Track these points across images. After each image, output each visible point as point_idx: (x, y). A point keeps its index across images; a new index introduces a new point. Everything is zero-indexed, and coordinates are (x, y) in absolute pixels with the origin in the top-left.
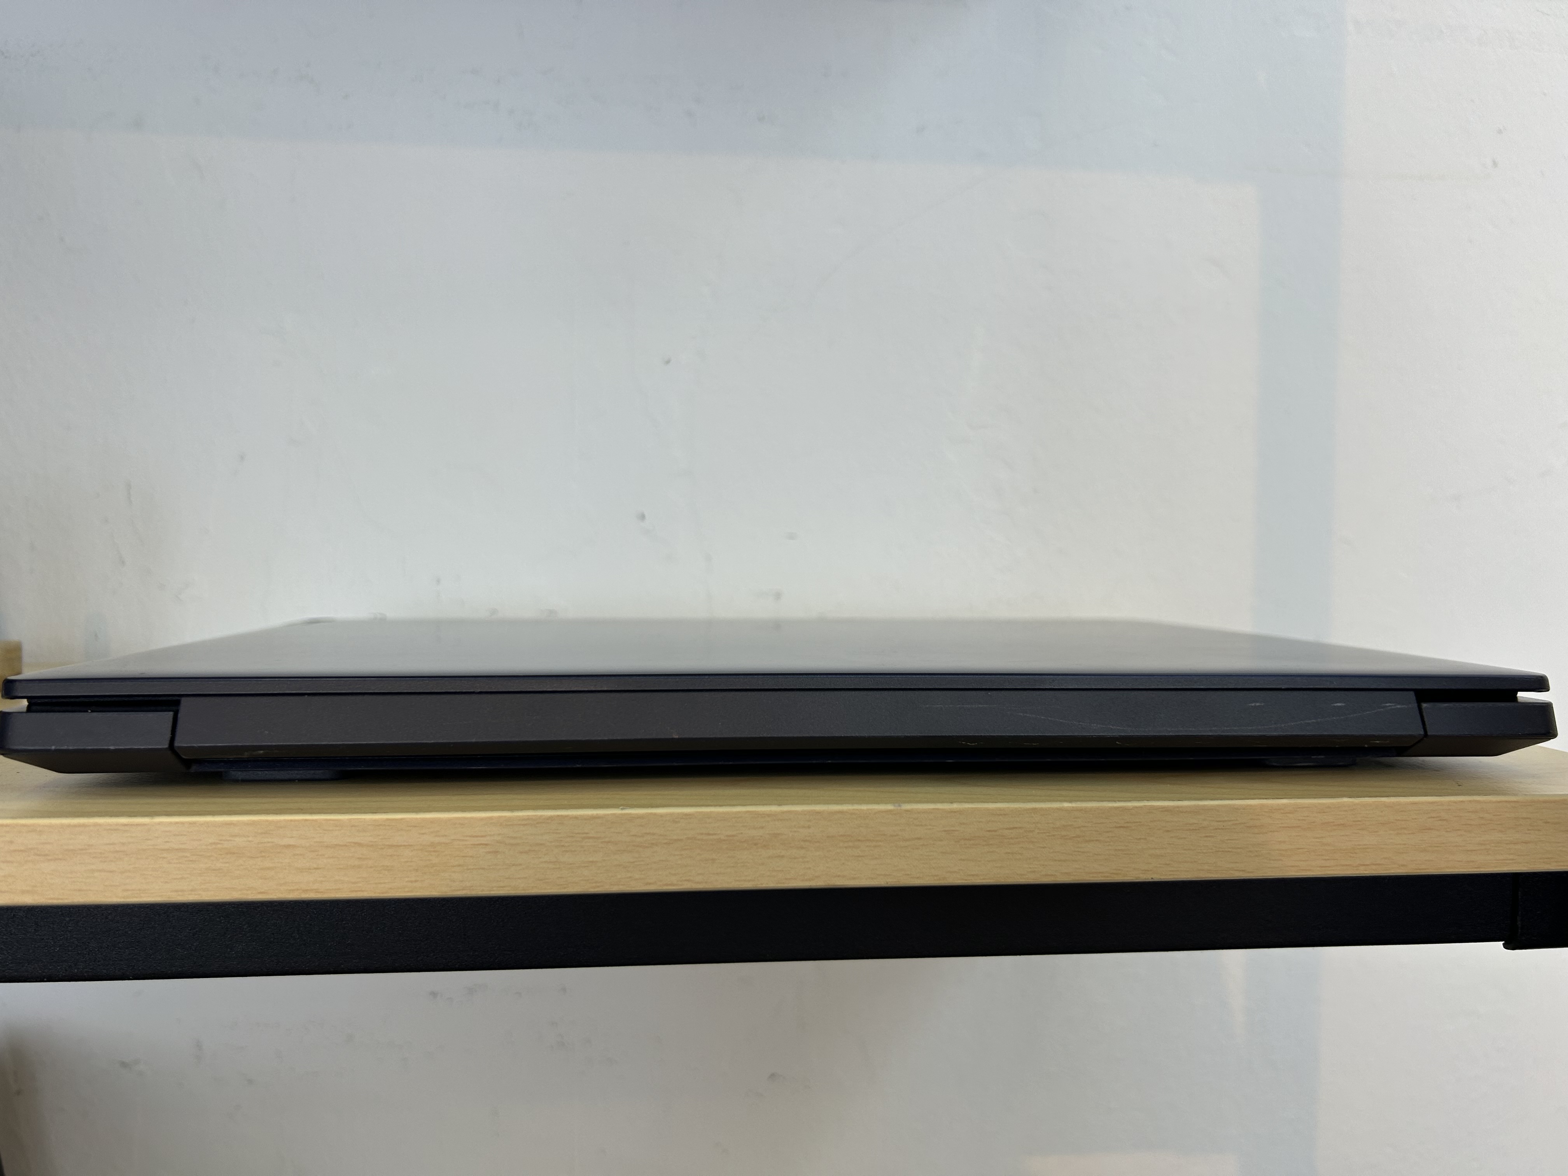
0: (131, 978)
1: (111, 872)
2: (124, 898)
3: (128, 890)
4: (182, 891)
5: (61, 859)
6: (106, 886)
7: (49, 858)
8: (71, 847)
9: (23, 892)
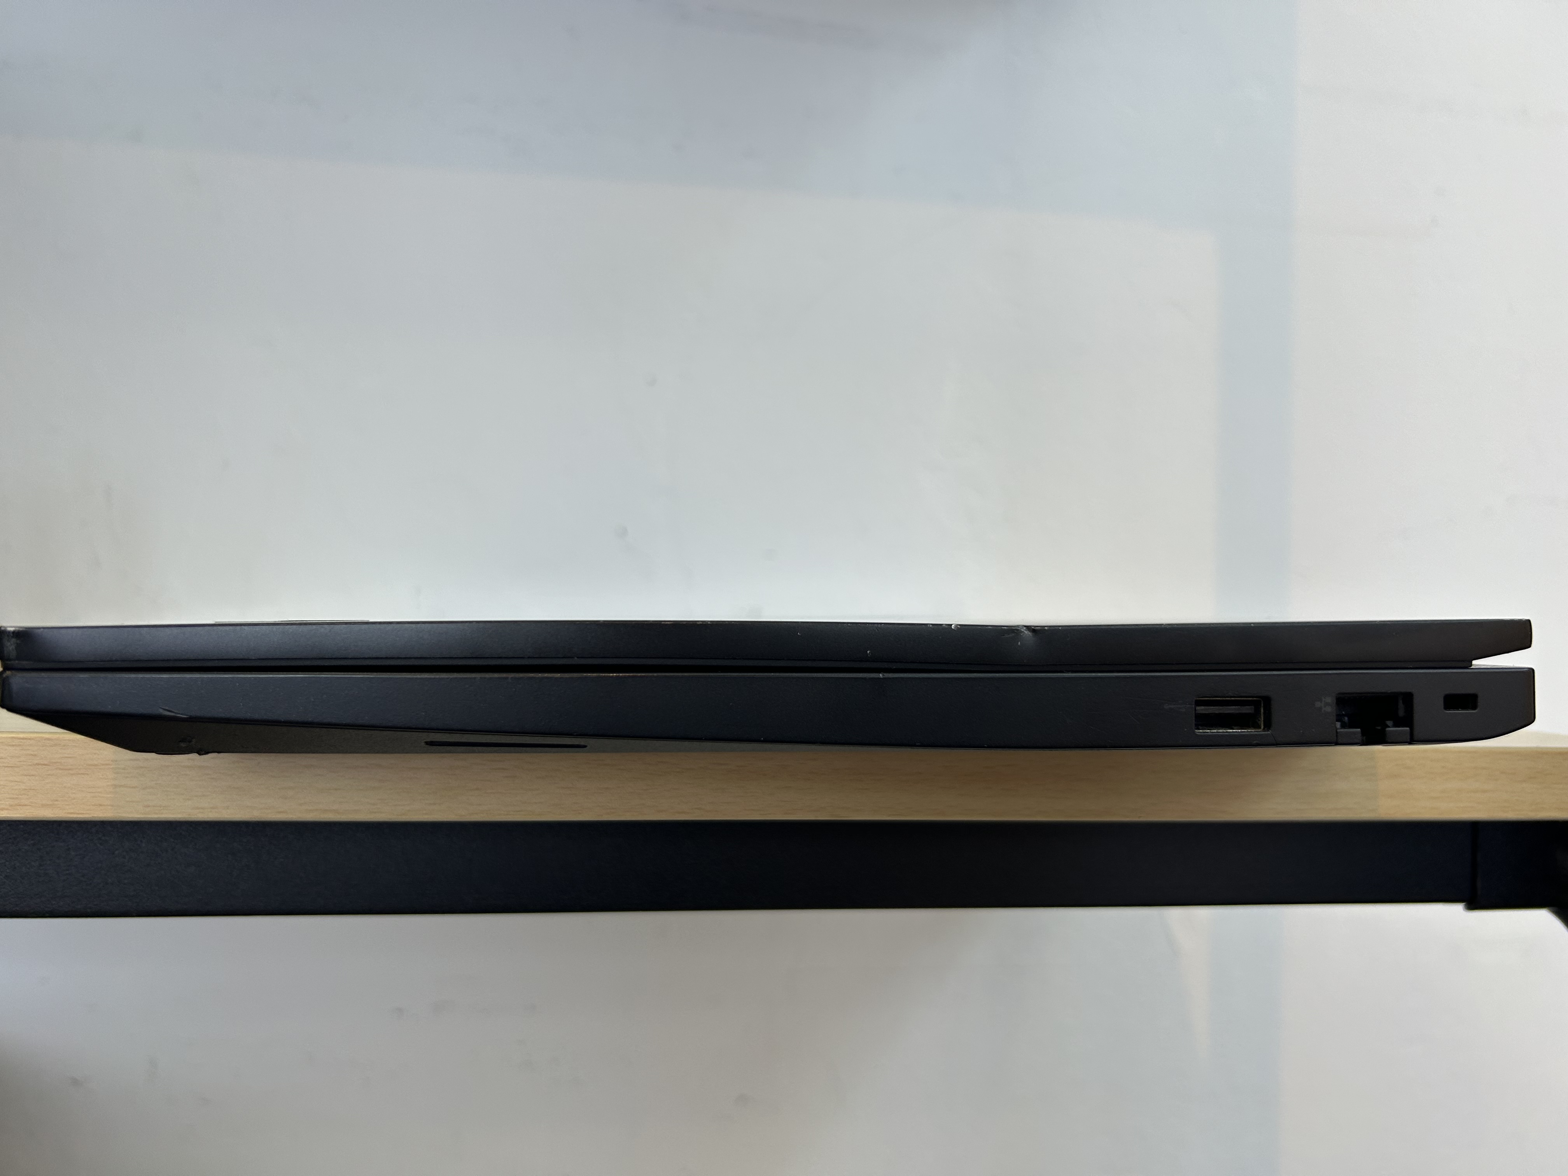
0: (134, 914)
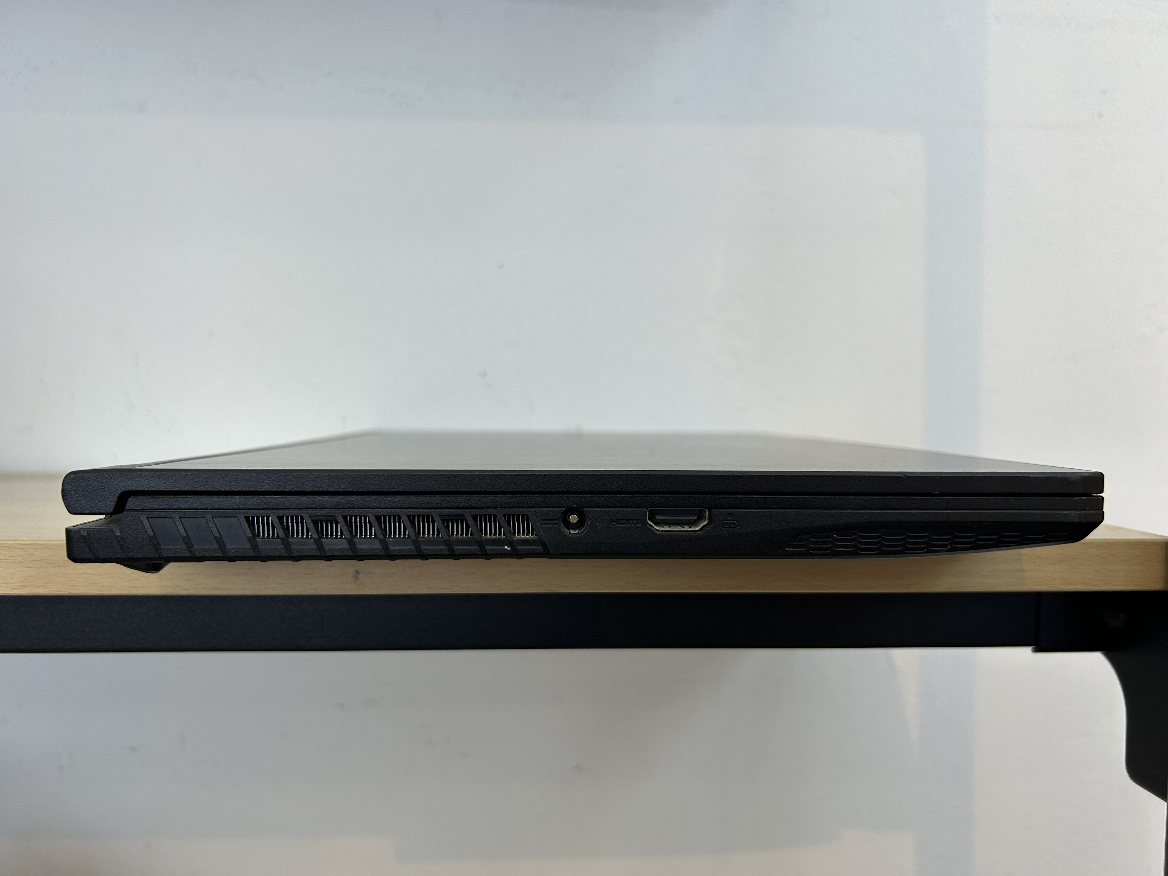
4: (136, 587)
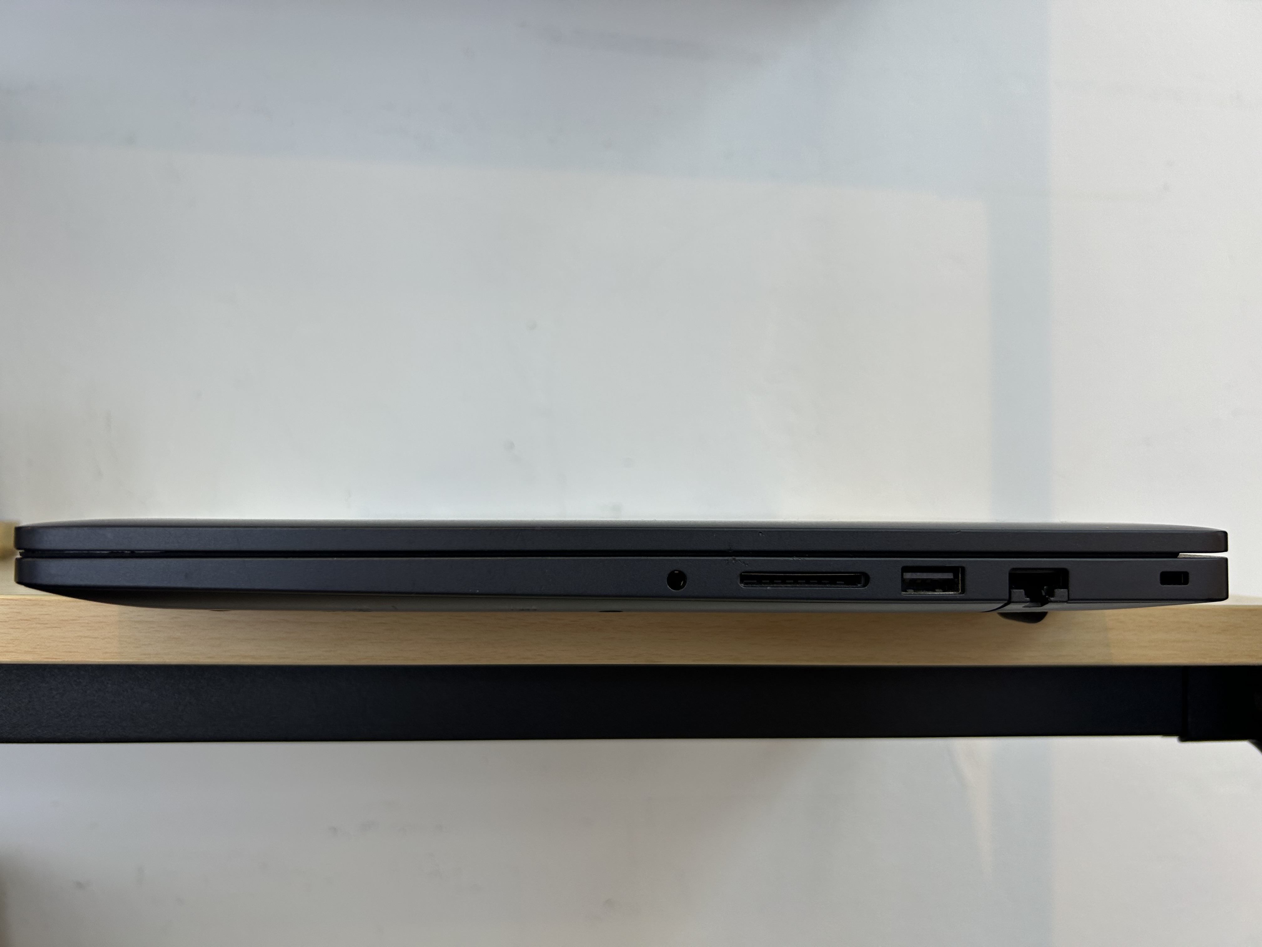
1: (95, 638)
2: (105, 659)
3: (106, 653)
5: (56, 627)
6: (90, 649)
7: (46, 625)
8: (66, 618)
9: (26, 652)
